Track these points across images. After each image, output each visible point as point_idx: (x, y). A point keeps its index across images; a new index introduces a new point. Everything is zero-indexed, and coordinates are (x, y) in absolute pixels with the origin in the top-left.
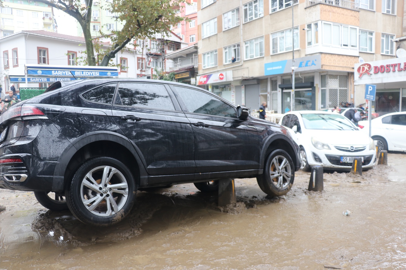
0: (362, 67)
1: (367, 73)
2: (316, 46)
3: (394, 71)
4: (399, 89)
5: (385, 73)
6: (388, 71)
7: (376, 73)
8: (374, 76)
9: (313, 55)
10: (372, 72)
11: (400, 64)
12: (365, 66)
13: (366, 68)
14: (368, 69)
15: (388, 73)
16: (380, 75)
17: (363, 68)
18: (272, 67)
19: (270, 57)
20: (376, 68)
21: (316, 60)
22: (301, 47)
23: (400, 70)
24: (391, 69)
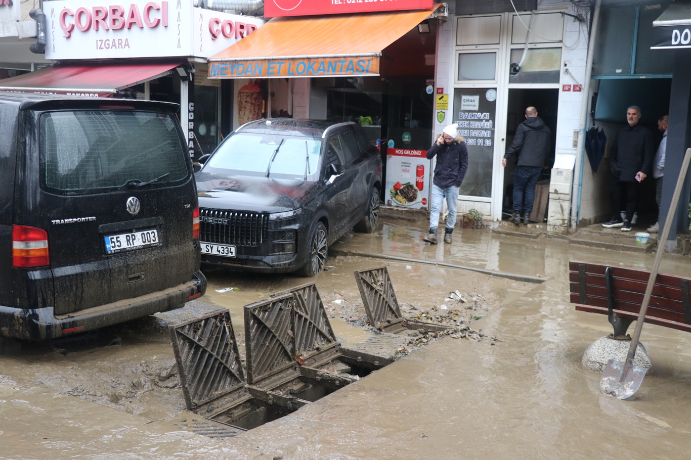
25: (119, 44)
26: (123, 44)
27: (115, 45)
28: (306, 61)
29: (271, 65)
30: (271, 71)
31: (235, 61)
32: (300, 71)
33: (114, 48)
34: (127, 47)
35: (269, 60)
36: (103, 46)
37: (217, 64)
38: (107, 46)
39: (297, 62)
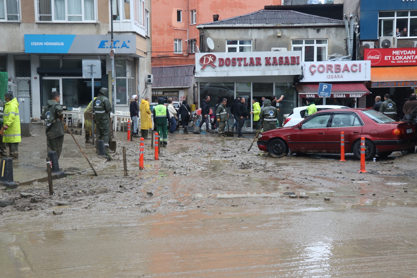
0: (205, 57)
1: (211, 65)
2: (126, 22)
3: (240, 65)
4: (234, 83)
5: (231, 66)
6: (234, 65)
7: (220, 65)
8: (218, 68)
9: (122, 34)
10: (217, 63)
11: (245, 59)
12: (209, 57)
13: (210, 59)
14: (212, 61)
15: (233, 66)
16: (225, 68)
17: (207, 59)
18: (44, 42)
19: (36, 26)
20: (221, 60)
21: (129, 42)
22: (99, 19)
23: (246, 65)
24: (237, 63)
25: (338, 77)
26: (340, 77)
27: (336, 77)
28: (411, 82)
29: (398, 83)
30: (397, 85)
31: (383, 82)
32: (409, 85)
33: (335, 78)
34: (342, 78)
35: (397, 82)
36: (330, 77)
37: (375, 83)
38: (332, 77)
39: (408, 82)
